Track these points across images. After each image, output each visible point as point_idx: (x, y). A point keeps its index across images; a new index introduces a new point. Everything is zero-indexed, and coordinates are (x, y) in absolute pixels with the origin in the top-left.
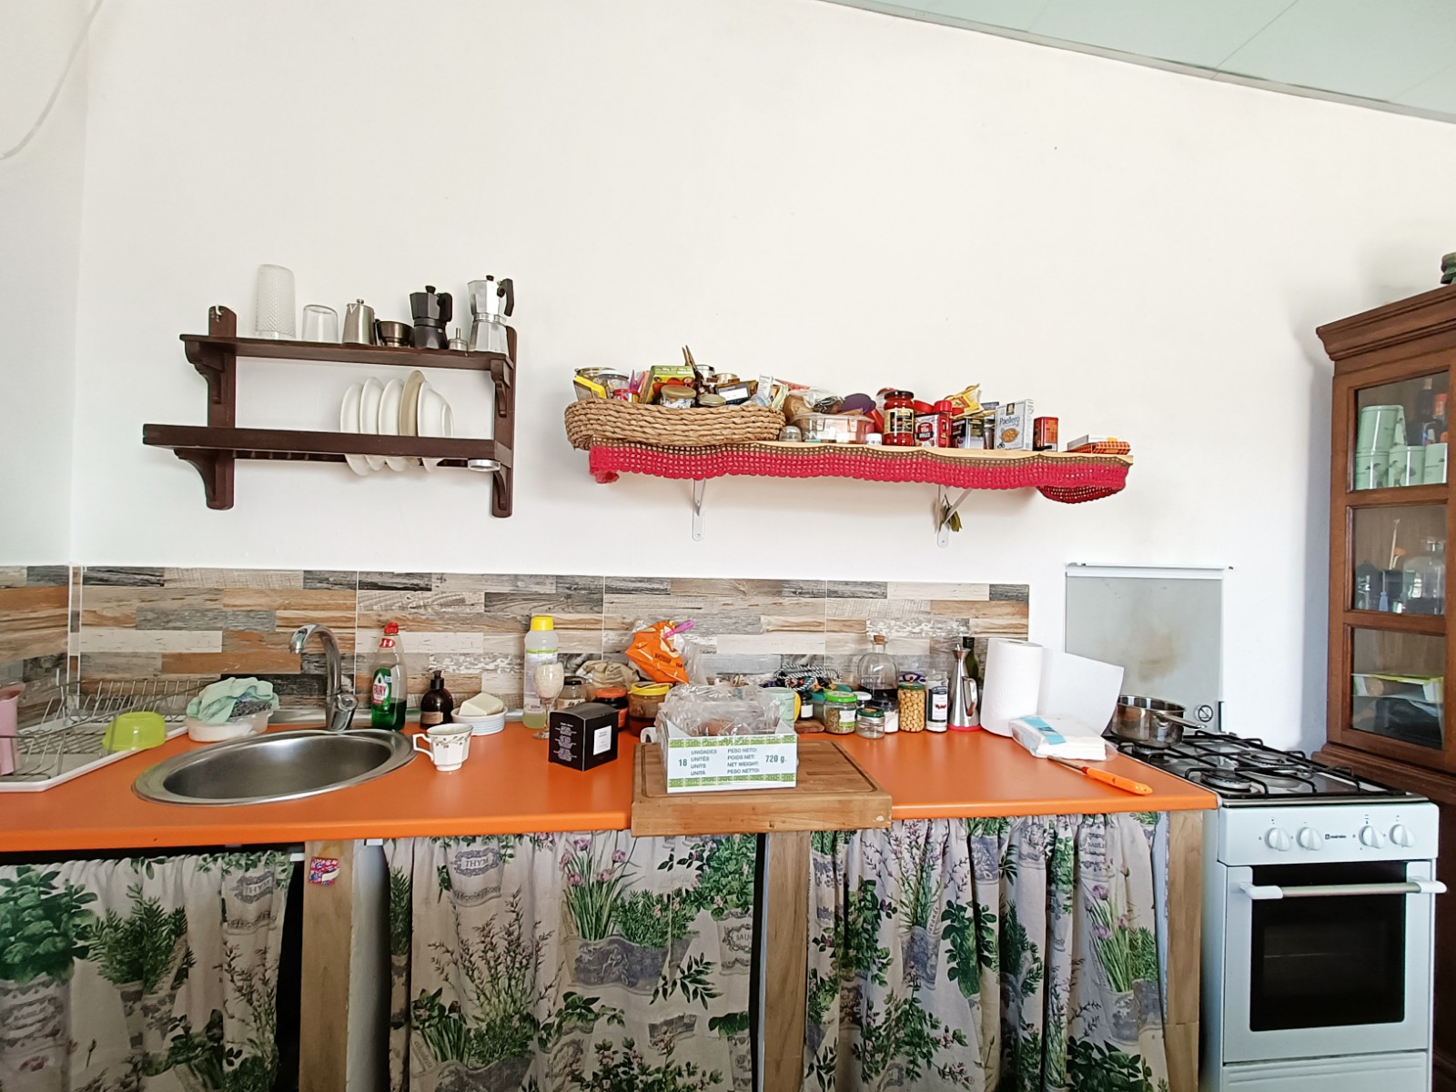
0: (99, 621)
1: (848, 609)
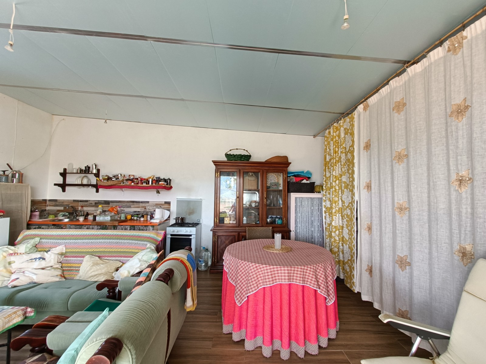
0: (50, 206)
1: (144, 205)
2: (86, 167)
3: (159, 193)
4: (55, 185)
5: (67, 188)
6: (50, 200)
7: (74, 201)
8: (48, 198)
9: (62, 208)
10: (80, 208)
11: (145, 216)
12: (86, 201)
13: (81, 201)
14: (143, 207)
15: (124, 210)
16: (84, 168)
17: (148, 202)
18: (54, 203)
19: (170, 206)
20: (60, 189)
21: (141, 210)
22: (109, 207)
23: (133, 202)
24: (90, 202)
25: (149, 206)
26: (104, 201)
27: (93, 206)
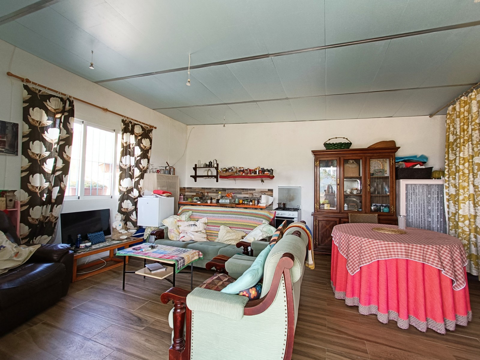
0: (188, 192)
1: (251, 192)
2: (209, 162)
3: (263, 182)
4: (191, 176)
5: (198, 179)
6: (188, 188)
7: (202, 188)
8: (186, 186)
9: (195, 194)
10: (206, 194)
11: (253, 201)
12: (210, 189)
13: (207, 189)
14: (251, 194)
15: (236, 196)
16: (208, 164)
17: (254, 190)
18: (189, 190)
19: (273, 193)
20: (193, 179)
21: (249, 196)
22: (225, 193)
23: (243, 189)
24: (213, 189)
25: (255, 193)
26: (222, 188)
27: (214, 193)
